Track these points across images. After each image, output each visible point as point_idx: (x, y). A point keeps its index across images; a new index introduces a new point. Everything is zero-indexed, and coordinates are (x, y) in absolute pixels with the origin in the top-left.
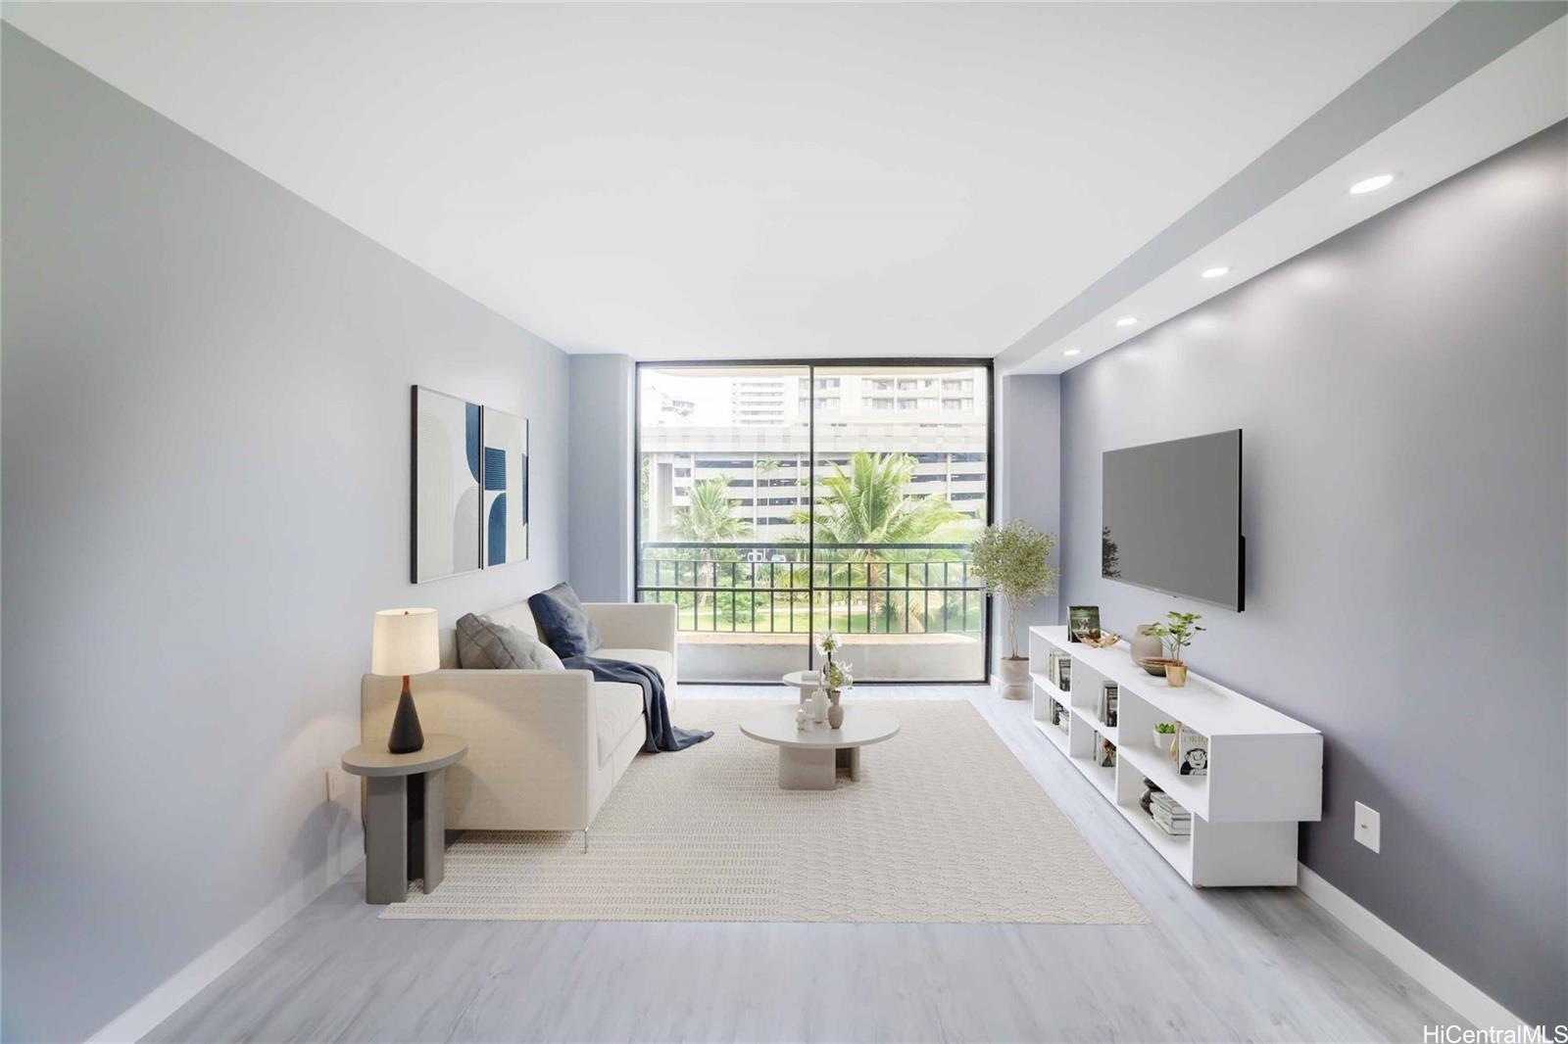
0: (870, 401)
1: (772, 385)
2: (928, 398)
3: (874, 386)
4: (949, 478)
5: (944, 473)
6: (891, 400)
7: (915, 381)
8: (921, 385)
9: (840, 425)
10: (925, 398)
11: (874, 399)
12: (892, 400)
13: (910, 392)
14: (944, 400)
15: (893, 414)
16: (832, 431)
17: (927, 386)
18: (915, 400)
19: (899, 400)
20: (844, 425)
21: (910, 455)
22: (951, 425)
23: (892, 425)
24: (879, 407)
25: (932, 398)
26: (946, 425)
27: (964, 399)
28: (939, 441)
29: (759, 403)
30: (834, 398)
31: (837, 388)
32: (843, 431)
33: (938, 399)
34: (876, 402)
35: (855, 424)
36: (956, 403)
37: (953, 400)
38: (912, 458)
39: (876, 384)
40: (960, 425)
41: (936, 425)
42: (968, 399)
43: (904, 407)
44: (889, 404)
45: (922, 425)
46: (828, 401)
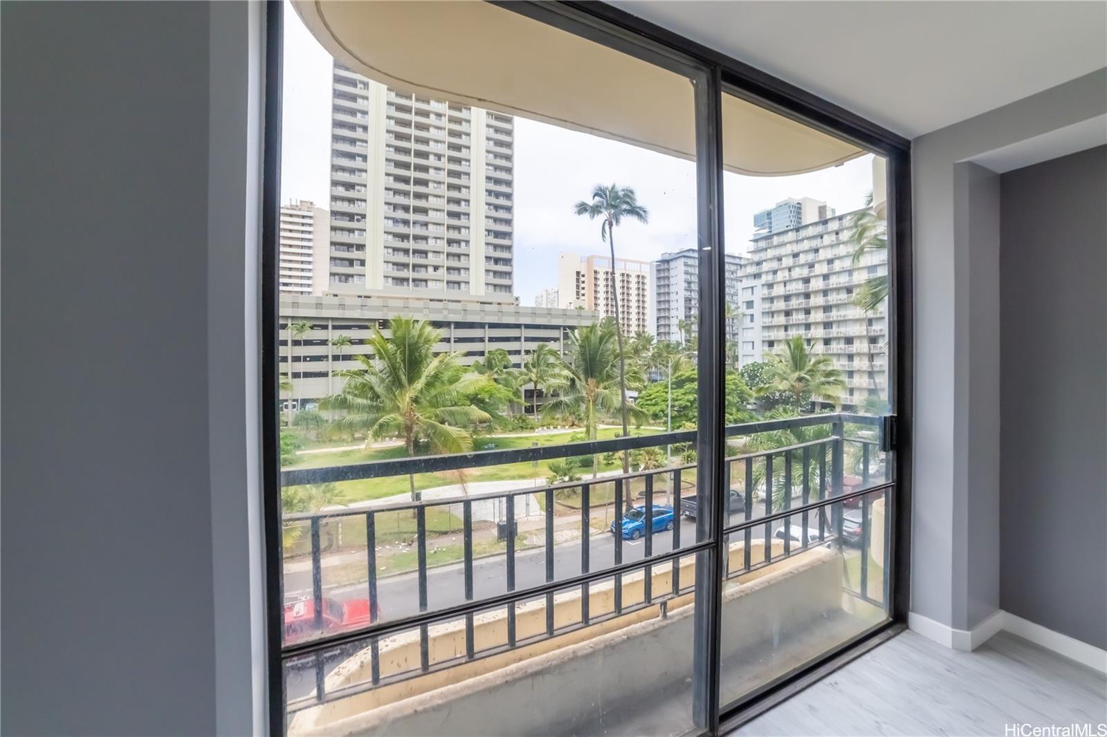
0: (390, 280)
1: (302, 262)
2: (436, 280)
3: (393, 269)
4: (452, 340)
5: (448, 337)
6: (407, 280)
7: (426, 266)
8: (431, 269)
9: (365, 297)
10: (433, 280)
11: (393, 278)
13: (421, 274)
14: (448, 282)
15: (408, 291)
16: (359, 301)
17: (435, 271)
18: (426, 281)
19: (414, 280)
20: (369, 297)
21: (425, 322)
22: (453, 301)
23: (408, 299)
24: (397, 285)
25: (439, 280)
26: (449, 301)
27: (463, 282)
28: (445, 312)
29: (290, 277)
30: (360, 275)
31: (362, 267)
32: (368, 302)
33: (443, 281)
34: (395, 281)
35: (378, 297)
36: (457, 285)
37: (454, 283)
39: (396, 267)
40: (459, 301)
41: (441, 301)
42: (466, 282)
43: (417, 286)
44: (405, 283)
45: (431, 300)
46: (355, 277)
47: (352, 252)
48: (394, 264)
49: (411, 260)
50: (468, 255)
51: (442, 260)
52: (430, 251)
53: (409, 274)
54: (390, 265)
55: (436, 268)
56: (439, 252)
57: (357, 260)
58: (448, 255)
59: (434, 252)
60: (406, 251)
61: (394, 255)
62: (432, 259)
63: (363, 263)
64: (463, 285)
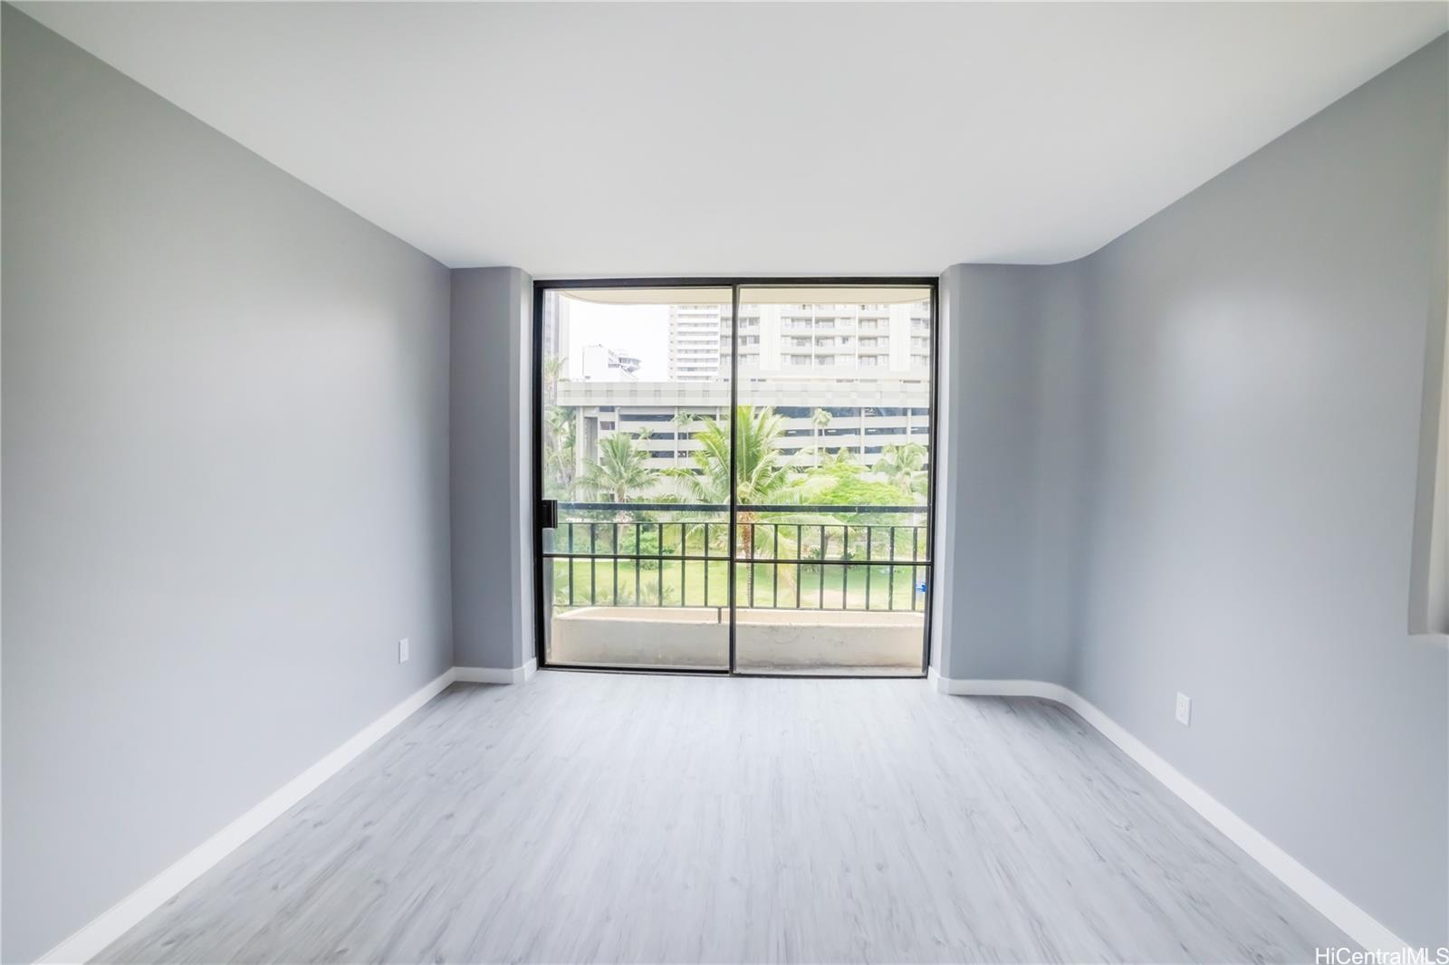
0: (789, 357)
1: (708, 342)
2: (845, 355)
3: (792, 343)
6: (808, 356)
7: (833, 338)
8: (838, 341)
9: (759, 380)
10: (842, 354)
11: (792, 356)
12: (810, 356)
13: (827, 348)
14: (861, 357)
15: (812, 369)
16: (750, 386)
17: (844, 342)
18: (833, 356)
19: (818, 356)
20: (764, 380)
21: (824, 409)
22: (866, 381)
23: (810, 380)
24: (797, 363)
25: (849, 354)
26: (861, 381)
27: (881, 355)
29: (695, 360)
30: (754, 354)
31: (756, 345)
32: (761, 386)
33: (854, 355)
34: (794, 358)
35: (774, 380)
36: (872, 360)
37: (869, 356)
38: (824, 412)
39: (795, 341)
40: (875, 381)
41: (852, 381)
42: (883, 355)
43: (822, 363)
44: (808, 360)
45: (839, 381)
46: (748, 356)
47: (745, 327)
48: (793, 338)
49: (814, 331)
50: (888, 319)
51: (853, 329)
52: (838, 318)
53: (811, 348)
54: (789, 339)
55: (845, 339)
56: (849, 318)
57: (749, 336)
58: (861, 321)
59: (843, 318)
60: (808, 320)
61: (793, 326)
62: (840, 328)
63: (756, 339)
64: (880, 359)
